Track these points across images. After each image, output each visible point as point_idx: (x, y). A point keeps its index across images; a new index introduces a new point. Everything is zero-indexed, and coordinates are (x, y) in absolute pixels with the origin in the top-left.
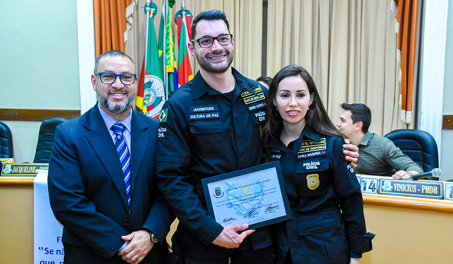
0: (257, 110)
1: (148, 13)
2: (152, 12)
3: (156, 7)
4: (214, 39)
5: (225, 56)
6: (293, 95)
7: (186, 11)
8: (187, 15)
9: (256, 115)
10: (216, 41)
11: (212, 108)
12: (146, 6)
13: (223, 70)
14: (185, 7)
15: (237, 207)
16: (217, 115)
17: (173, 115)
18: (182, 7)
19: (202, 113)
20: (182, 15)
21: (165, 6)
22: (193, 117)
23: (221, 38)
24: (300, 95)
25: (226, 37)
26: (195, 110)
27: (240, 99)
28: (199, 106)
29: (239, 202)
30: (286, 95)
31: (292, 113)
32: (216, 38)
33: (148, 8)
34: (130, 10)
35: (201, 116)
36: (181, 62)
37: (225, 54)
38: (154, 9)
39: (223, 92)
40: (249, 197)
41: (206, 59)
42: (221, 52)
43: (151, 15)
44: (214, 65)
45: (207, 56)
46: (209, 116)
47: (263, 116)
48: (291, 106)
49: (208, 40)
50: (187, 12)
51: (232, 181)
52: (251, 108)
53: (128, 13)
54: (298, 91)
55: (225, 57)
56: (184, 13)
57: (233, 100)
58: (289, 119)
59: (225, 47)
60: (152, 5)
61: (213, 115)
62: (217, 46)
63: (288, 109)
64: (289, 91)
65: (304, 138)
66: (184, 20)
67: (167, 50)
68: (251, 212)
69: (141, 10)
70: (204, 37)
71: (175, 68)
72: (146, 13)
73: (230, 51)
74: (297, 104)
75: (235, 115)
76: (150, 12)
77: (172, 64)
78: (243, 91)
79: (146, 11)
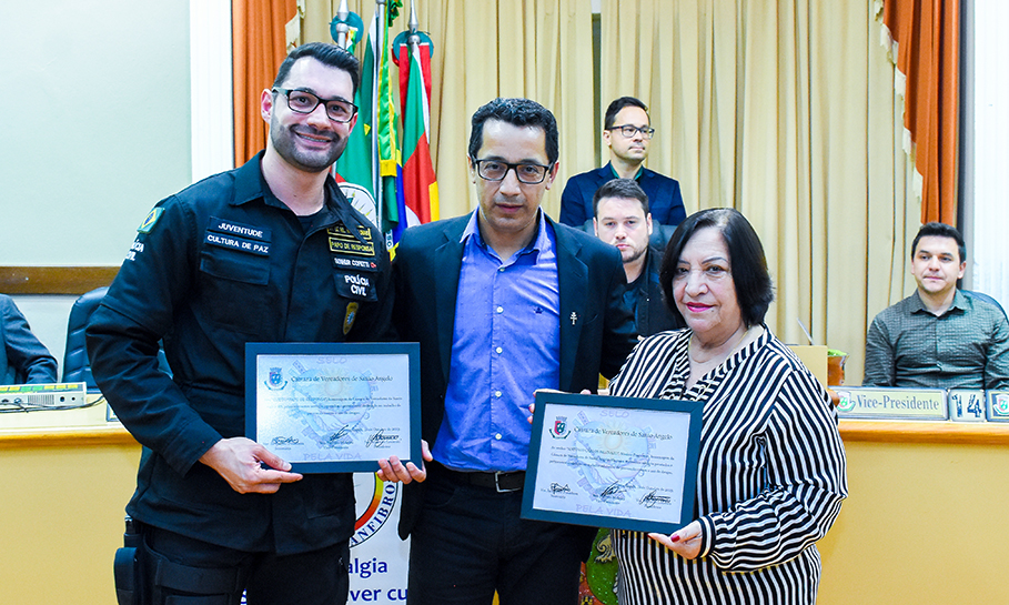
1: (342, 36)
2: (351, 36)
3: (360, 25)
4: (321, 102)
5: (328, 141)
7: (419, 33)
8: (422, 44)
10: (322, 105)
13: (318, 168)
14: (417, 25)
18: (410, 26)
20: (410, 44)
21: (377, 19)
23: (334, 104)
26: (223, 226)
32: (325, 101)
33: (342, 27)
34: (293, 29)
35: (231, 242)
36: (410, 152)
37: (330, 138)
38: (356, 29)
42: (325, 130)
43: (350, 43)
45: (293, 128)
50: (423, 37)
53: (289, 38)
55: (328, 144)
56: (415, 38)
60: (351, 19)
62: (321, 117)
66: (416, 54)
67: (385, 124)
71: (398, 166)
72: (336, 39)
73: (343, 138)
76: (347, 35)
77: (393, 156)
79: (338, 32)
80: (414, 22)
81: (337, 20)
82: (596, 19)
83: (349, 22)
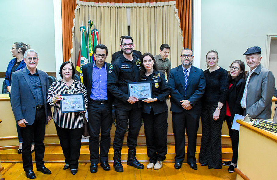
0: (139, 67)
4: (127, 44)
6: (148, 61)
11: (127, 65)
13: (130, 54)
16: (129, 67)
17: (115, 67)
19: (124, 66)
22: (122, 68)
23: (130, 44)
24: (150, 61)
26: (123, 66)
28: (123, 65)
32: (128, 44)
35: (124, 67)
39: (130, 61)
42: (129, 48)
44: (127, 52)
45: (125, 49)
46: (126, 67)
49: (126, 44)
51: (136, 85)
52: (137, 66)
57: (133, 63)
58: (148, 69)
62: (128, 47)
68: (140, 95)
70: (124, 44)
73: (132, 48)
75: (134, 68)
78: (136, 61)
81: (81, 27)
82: (129, 27)
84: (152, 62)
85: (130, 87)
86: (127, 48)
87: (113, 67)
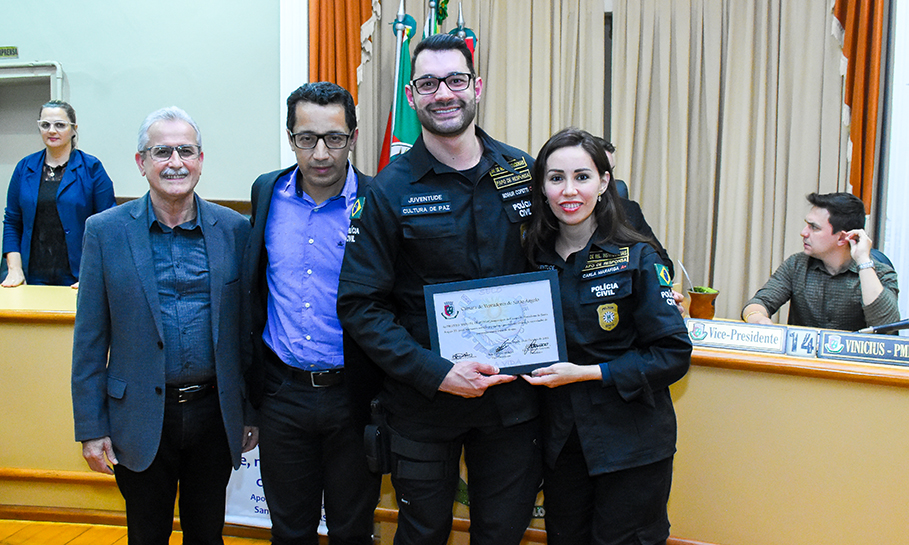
1: (400, 33)
2: (407, 32)
3: (413, 24)
4: (441, 80)
5: (458, 108)
6: (569, 177)
7: (465, 30)
9: (515, 206)
10: (443, 83)
11: (439, 197)
12: (397, 21)
13: (457, 132)
14: (464, 24)
15: (477, 337)
16: (447, 208)
17: (372, 209)
18: (458, 24)
19: (423, 204)
21: (430, 21)
22: (406, 211)
23: (452, 79)
24: (581, 176)
25: (461, 77)
26: (412, 200)
27: (488, 179)
28: (417, 194)
29: (483, 330)
30: (559, 177)
31: (568, 207)
32: (444, 80)
33: (400, 26)
34: (368, 28)
35: (421, 209)
37: (457, 105)
38: (410, 28)
39: (459, 168)
40: (499, 323)
41: (427, 114)
42: (450, 102)
43: (406, 38)
44: (439, 123)
45: (428, 108)
46: (433, 209)
47: (526, 208)
48: (566, 196)
49: (431, 82)
50: (468, 32)
52: (504, 196)
53: (364, 35)
54: (576, 171)
55: (459, 111)
57: (476, 182)
58: (566, 218)
59: (458, 94)
60: (406, 20)
61: (440, 208)
62: (444, 92)
63: (563, 200)
64: (562, 171)
65: (594, 248)
68: (500, 349)
69: (387, 29)
70: (425, 77)
72: (396, 35)
73: (468, 102)
74: (576, 192)
75: (478, 207)
76: (403, 32)
78: (494, 167)
79: (397, 30)
80: (461, 21)
83: (405, 22)
84: (595, 186)
85: (439, 309)
86: (441, 102)
87: (365, 208)
